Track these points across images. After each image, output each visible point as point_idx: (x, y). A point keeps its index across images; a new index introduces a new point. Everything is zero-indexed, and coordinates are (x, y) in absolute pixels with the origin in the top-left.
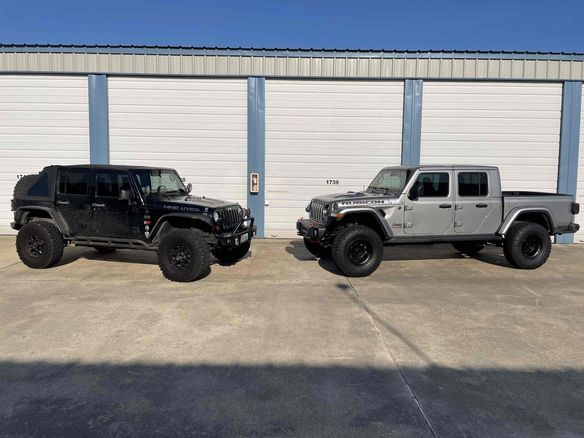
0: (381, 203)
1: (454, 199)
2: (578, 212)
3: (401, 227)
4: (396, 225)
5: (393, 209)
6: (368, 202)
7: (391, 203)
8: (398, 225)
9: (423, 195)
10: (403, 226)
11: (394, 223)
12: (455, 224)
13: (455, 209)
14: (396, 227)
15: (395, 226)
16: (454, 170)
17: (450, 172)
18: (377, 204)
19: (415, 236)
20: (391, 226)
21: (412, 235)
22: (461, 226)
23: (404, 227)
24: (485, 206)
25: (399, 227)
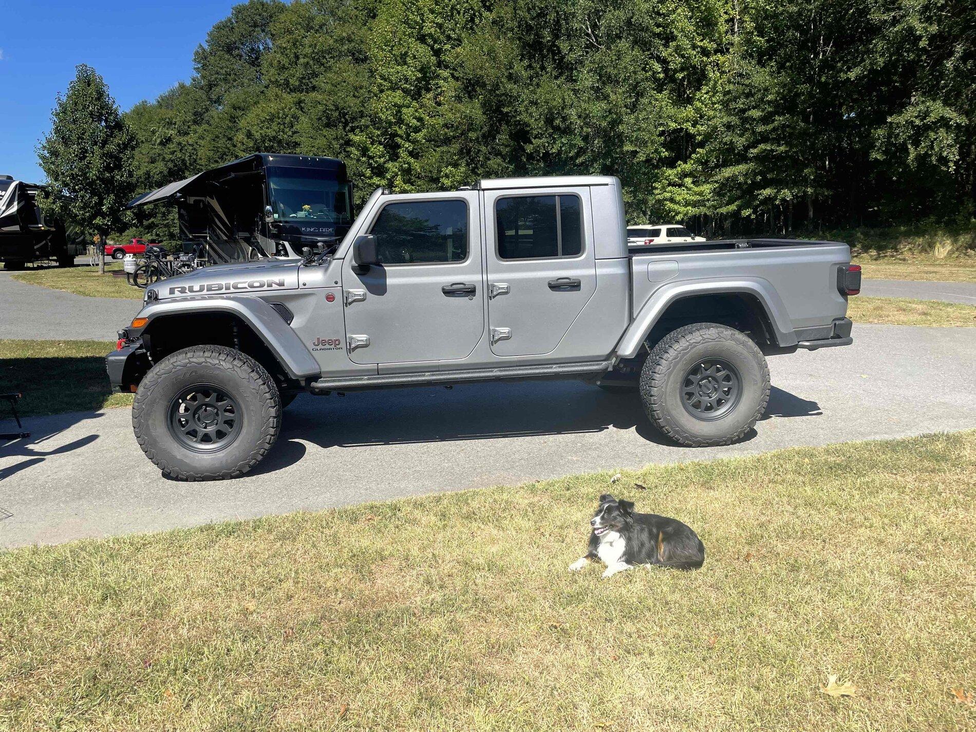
1: (484, 268)
2: (856, 291)
3: (338, 346)
4: (324, 342)
8: (330, 342)
12: (489, 334)
14: (325, 347)
15: (321, 346)
19: (382, 369)
20: (311, 346)
21: (374, 366)
22: (507, 338)
25: (333, 346)
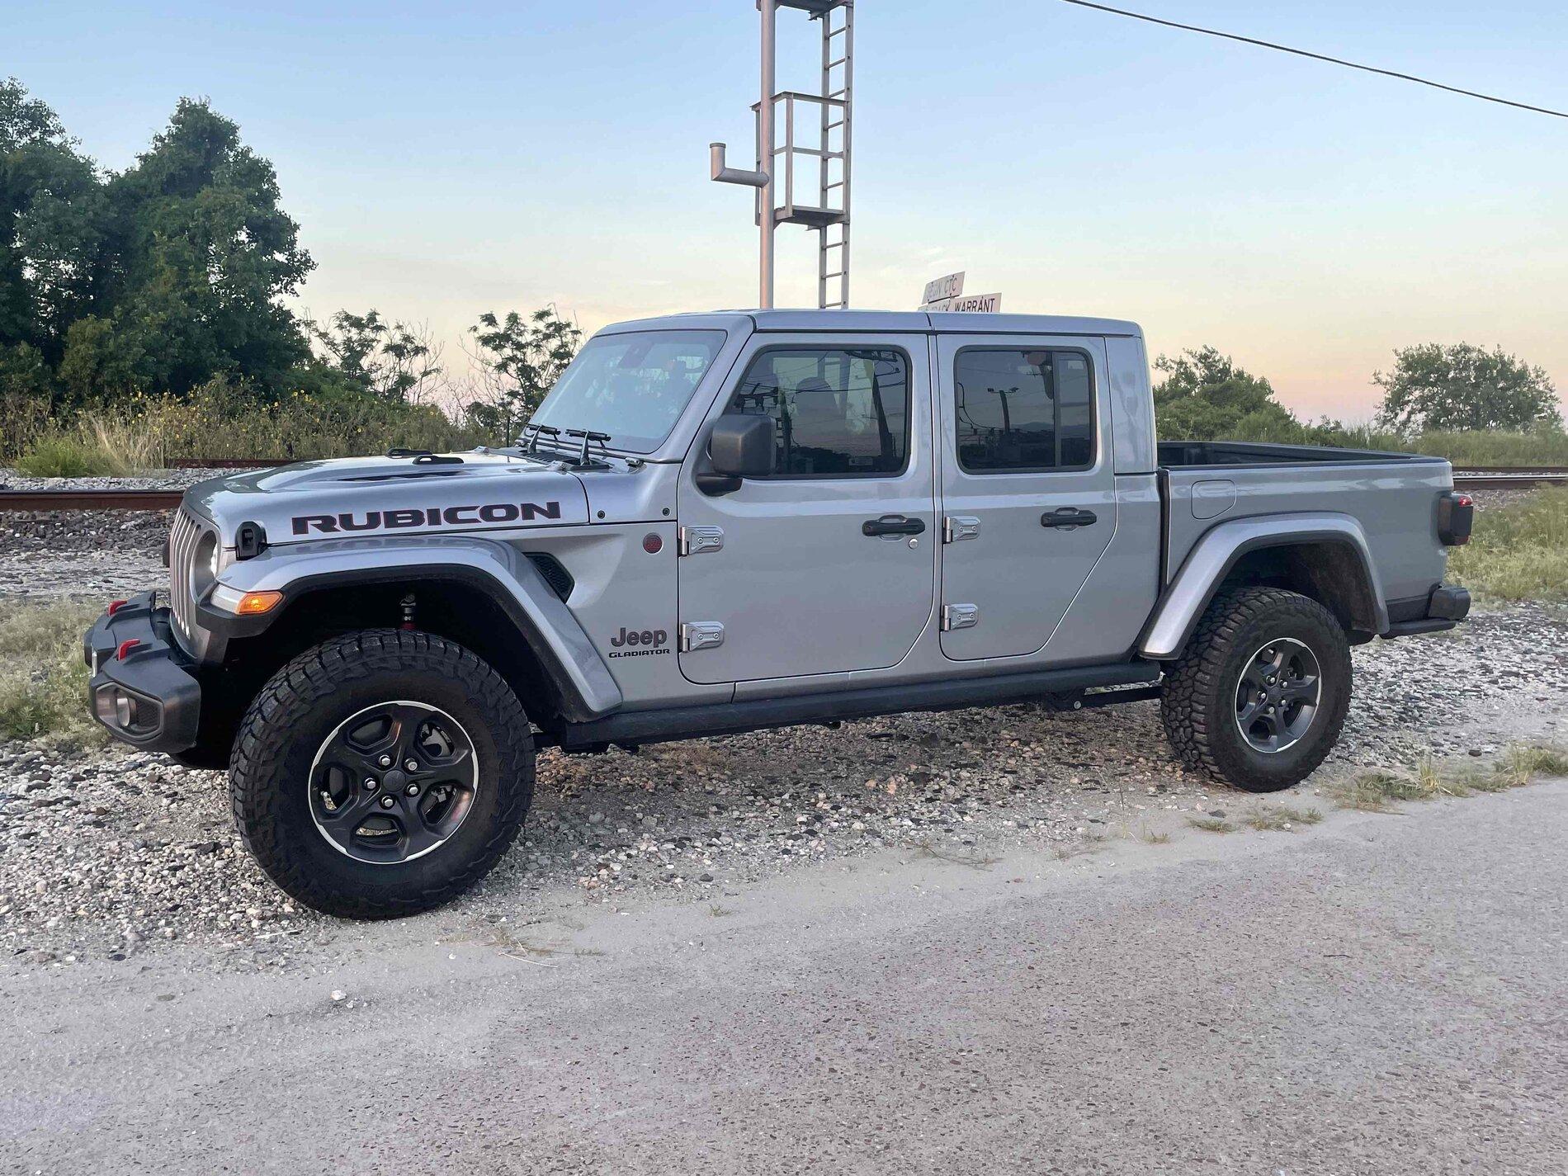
0: (539, 519)
5: (614, 552)
6: (461, 515)
7: (601, 515)
9: (773, 464)
10: (670, 643)
11: (623, 631)
13: (944, 542)
16: (935, 333)
17: (914, 346)
18: (519, 521)
23: (680, 650)
24: (1085, 518)
